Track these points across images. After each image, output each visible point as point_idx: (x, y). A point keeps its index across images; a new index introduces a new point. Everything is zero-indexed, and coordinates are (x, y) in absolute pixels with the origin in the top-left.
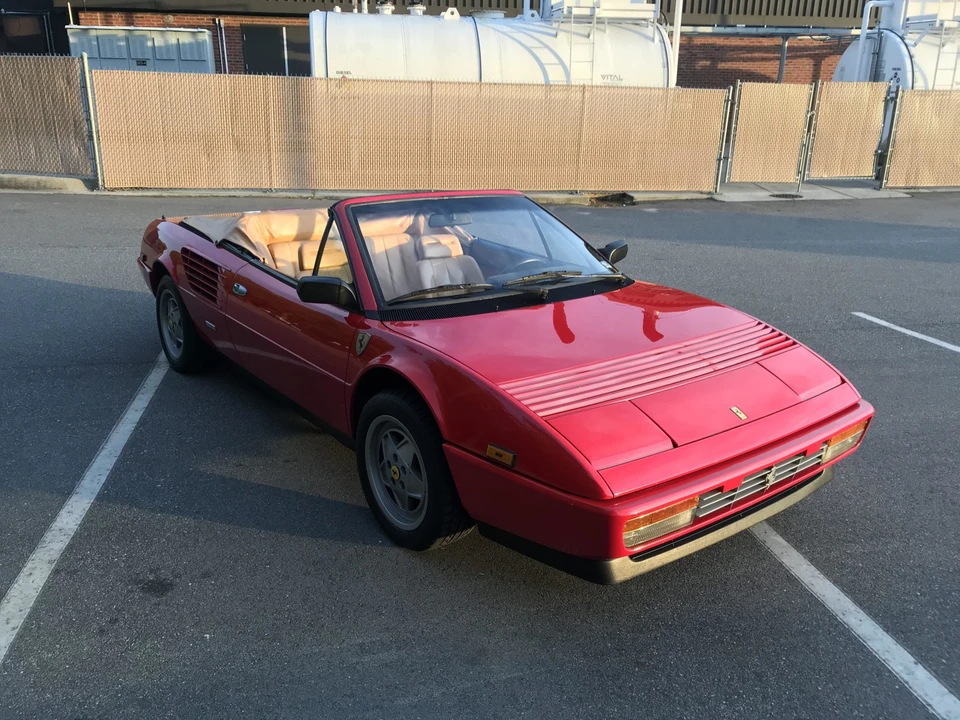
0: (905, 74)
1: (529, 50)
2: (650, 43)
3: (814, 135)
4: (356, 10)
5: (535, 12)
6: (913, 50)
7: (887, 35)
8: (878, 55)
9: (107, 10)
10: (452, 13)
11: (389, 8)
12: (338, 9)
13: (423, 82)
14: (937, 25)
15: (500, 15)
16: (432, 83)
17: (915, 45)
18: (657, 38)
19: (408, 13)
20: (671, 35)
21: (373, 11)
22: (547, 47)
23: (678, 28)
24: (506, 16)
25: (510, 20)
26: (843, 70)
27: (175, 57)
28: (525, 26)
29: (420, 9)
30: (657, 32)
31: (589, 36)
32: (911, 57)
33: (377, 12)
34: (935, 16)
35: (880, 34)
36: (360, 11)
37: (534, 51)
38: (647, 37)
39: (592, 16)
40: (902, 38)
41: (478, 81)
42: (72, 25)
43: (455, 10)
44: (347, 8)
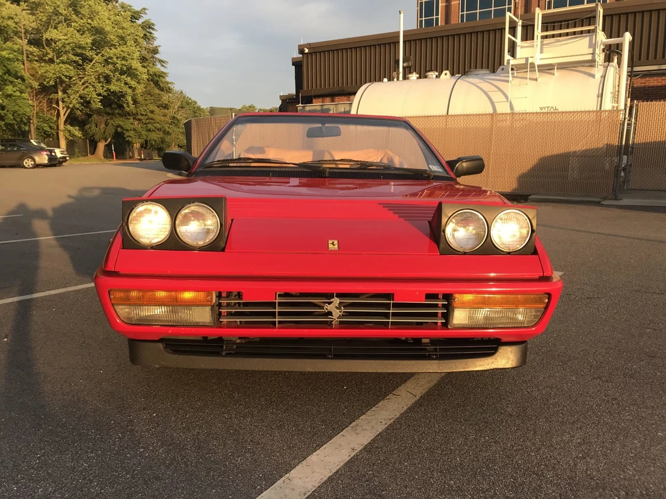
1: (485, 93)
4: (395, 80)
9: (323, 96)
10: (446, 74)
11: (414, 76)
12: (385, 80)
15: (484, 71)
18: (600, 74)
21: (405, 78)
22: (500, 90)
24: (489, 73)
28: (493, 77)
29: (434, 74)
31: (537, 79)
33: (408, 79)
36: (398, 80)
37: (490, 94)
41: (445, 113)
42: (300, 105)
44: (390, 79)
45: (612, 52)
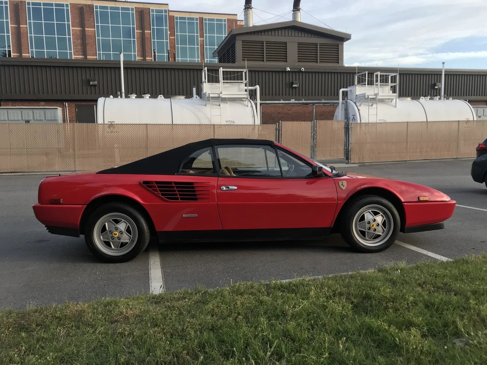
0: (357, 117)
2: (246, 107)
3: (316, 142)
4: (119, 97)
5: (197, 96)
6: (359, 108)
7: (349, 103)
8: (346, 110)
11: (134, 96)
12: (112, 97)
13: (143, 124)
14: (366, 97)
15: (183, 97)
16: (147, 124)
17: (360, 105)
18: (249, 105)
19: (143, 97)
20: (256, 104)
21: (127, 97)
23: (259, 101)
24: (185, 98)
25: (187, 100)
26: (336, 117)
27: (43, 119)
29: (148, 96)
30: (249, 103)
31: (220, 105)
32: (359, 110)
33: (129, 97)
34: (365, 94)
35: (347, 102)
36: (121, 97)
38: (245, 105)
39: (219, 97)
40: (355, 103)
43: (162, 96)
44: (116, 96)
45: (252, 95)
